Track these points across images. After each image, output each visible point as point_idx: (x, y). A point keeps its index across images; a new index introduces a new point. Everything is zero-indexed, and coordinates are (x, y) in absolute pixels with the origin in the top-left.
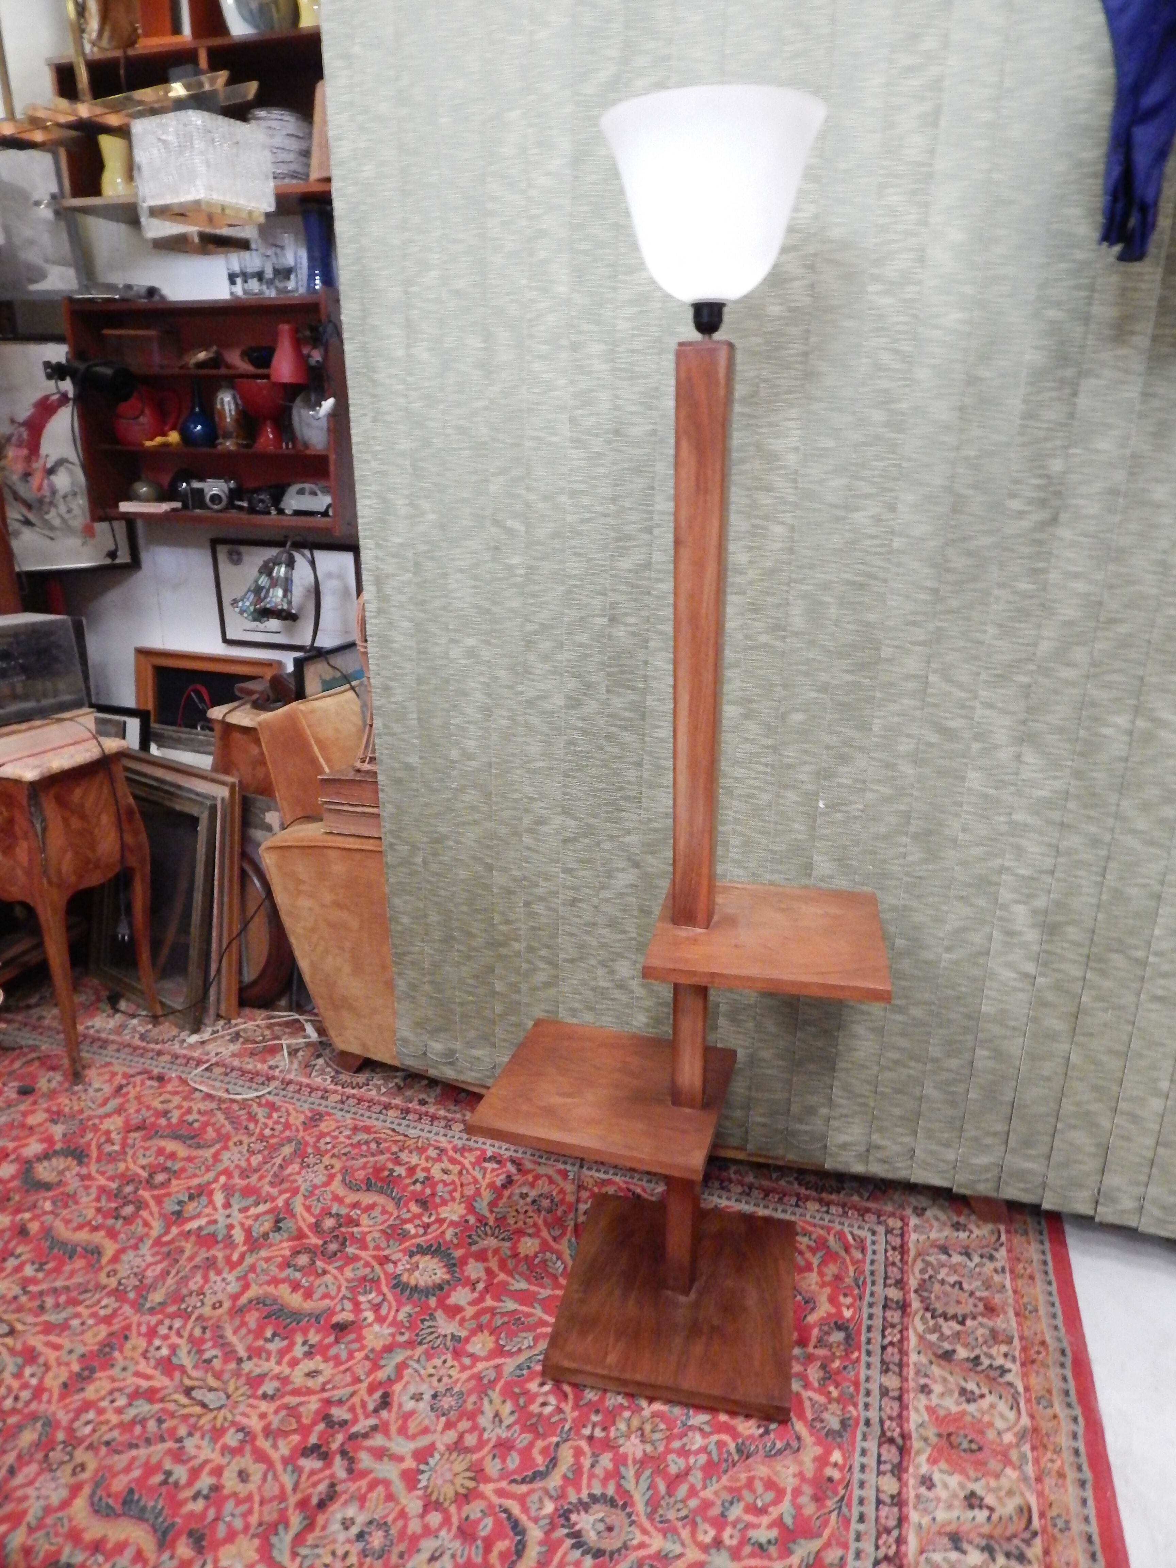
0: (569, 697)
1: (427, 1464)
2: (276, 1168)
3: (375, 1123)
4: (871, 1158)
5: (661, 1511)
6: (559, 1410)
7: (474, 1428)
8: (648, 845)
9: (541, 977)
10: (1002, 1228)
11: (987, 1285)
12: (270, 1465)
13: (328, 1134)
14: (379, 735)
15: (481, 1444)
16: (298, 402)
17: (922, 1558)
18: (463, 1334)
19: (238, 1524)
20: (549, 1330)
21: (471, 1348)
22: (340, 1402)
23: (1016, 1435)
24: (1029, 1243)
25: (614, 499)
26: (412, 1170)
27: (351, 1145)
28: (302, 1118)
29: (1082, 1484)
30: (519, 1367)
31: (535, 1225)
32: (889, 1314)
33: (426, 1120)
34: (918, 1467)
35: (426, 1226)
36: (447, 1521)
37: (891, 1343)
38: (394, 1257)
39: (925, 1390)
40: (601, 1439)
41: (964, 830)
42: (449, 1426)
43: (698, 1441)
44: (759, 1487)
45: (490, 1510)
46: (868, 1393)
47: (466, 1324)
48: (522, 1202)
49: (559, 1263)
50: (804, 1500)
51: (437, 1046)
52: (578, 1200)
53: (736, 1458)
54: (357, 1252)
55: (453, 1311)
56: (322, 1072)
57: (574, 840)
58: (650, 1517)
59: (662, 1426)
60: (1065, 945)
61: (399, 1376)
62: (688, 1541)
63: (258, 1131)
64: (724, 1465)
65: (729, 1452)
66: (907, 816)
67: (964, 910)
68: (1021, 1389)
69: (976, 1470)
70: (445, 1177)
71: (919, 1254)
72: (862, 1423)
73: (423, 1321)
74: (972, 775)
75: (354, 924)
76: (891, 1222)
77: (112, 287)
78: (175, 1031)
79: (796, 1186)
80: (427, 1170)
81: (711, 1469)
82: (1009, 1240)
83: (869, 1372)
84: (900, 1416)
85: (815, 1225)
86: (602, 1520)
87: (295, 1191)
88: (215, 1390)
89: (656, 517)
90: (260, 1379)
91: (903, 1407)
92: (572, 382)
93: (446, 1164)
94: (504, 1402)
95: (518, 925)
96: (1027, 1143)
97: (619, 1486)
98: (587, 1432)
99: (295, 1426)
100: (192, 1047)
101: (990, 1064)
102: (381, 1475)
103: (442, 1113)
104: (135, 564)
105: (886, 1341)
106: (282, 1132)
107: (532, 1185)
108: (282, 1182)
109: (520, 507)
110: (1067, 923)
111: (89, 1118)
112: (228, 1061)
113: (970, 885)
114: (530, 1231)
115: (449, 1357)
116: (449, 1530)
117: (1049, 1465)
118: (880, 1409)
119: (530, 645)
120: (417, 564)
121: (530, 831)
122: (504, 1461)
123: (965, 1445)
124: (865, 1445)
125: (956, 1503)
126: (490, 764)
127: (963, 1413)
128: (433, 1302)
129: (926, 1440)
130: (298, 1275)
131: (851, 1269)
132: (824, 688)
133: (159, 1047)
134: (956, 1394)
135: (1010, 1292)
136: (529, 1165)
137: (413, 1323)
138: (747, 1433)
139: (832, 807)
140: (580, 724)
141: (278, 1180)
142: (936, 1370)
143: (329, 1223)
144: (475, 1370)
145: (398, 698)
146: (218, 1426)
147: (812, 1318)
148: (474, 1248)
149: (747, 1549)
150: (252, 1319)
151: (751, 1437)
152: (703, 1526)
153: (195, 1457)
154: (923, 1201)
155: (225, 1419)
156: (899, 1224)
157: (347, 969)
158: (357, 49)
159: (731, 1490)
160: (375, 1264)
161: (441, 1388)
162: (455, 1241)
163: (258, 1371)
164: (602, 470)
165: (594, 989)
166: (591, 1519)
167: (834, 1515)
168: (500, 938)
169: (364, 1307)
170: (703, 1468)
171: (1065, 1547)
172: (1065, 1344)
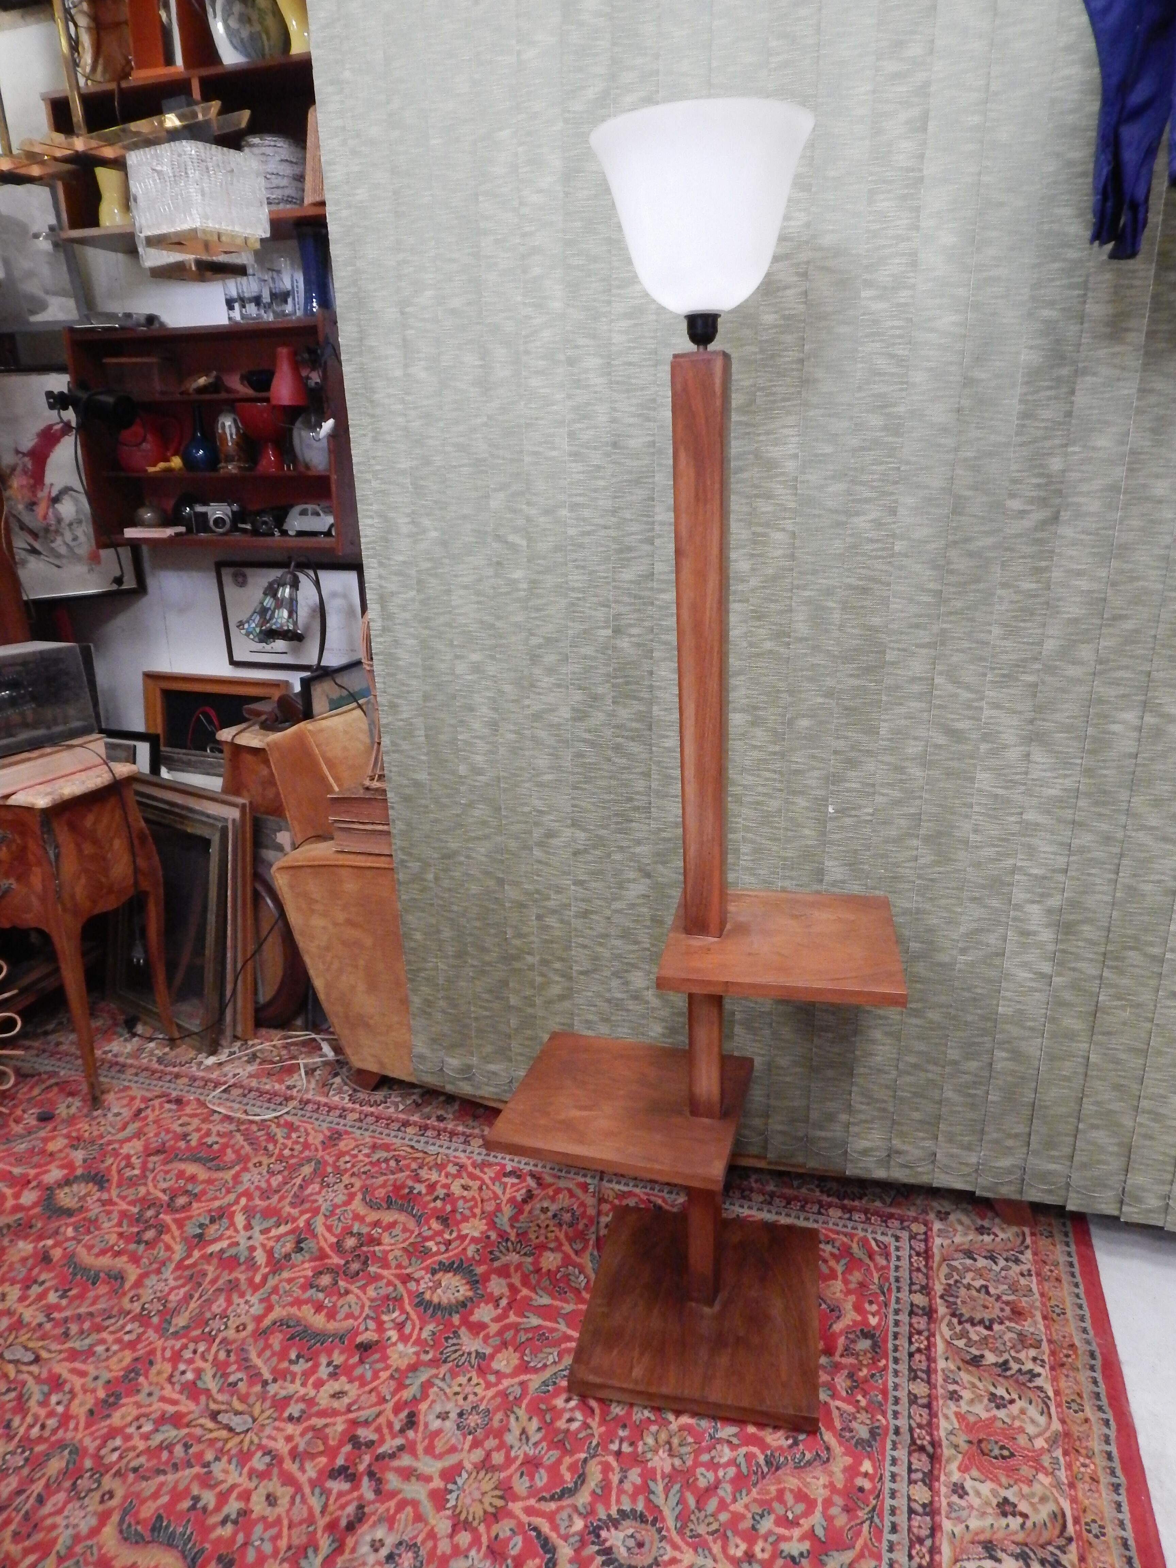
0: (574, 709)
1: (455, 1483)
2: (296, 1188)
3: (394, 1140)
4: (892, 1163)
5: (691, 1526)
6: (586, 1426)
7: (502, 1446)
8: (658, 854)
9: (555, 990)
10: (1027, 1230)
11: (1014, 1288)
12: (298, 1489)
13: (347, 1153)
14: (387, 753)
15: (509, 1461)
16: (298, 424)
18: (488, 1351)
19: (268, 1548)
20: (573, 1345)
21: (495, 1365)
22: (366, 1423)
23: (1046, 1441)
24: (1054, 1245)
25: (614, 512)
26: (432, 1187)
27: (371, 1163)
28: (321, 1137)
29: (1116, 1488)
30: (545, 1384)
31: (557, 1239)
32: (915, 1320)
33: (445, 1136)
34: (949, 1475)
35: (448, 1243)
36: (476, 1541)
37: (919, 1350)
38: (416, 1275)
39: (954, 1396)
40: (630, 1454)
41: (976, 831)
42: (476, 1444)
43: (726, 1454)
44: (789, 1498)
45: (519, 1529)
46: (897, 1401)
47: (490, 1341)
48: (542, 1217)
49: (582, 1277)
50: (834, 1511)
51: (454, 1062)
52: (599, 1213)
53: (766, 1470)
54: (379, 1271)
55: (478, 1328)
56: (340, 1091)
57: (585, 851)
58: (680, 1532)
59: (690, 1440)
61: (425, 1396)
62: (720, 1556)
63: (277, 1151)
64: (754, 1478)
65: (758, 1465)
66: (917, 818)
67: (978, 912)
68: (1051, 1394)
69: (1008, 1476)
70: (465, 1193)
71: (944, 1259)
72: (891, 1431)
73: (447, 1339)
74: (981, 775)
75: (369, 942)
76: (915, 1227)
77: (112, 316)
78: (192, 1053)
79: (818, 1193)
80: (447, 1186)
81: (740, 1482)
82: (1034, 1242)
83: (897, 1380)
84: (930, 1424)
85: (838, 1233)
86: (632, 1536)
87: (316, 1211)
88: (241, 1413)
89: (657, 527)
90: (287, 1400)
91: (933, 1415)
92: (570, 397)
93: (465, 1180)
94: (530, 1419)
95: (532, 938)
96: (1049, 1144)
97: (648, 1501)
98: (614, 1447)
99: (322, 1448)
100: (209, 1068)
101: (1010, 1065)
102: (409, 1496)
103: (460, 1129)
104: (141, 589)
105: (913, 1348)
106: (302, 1152)
107: (553, 1199)
108: (302, 1202)
109: (521, 522)
110: (1082, 922)
111: (110, 1143)
112: (245, 1082)
113: (983, 887)
114: (552, 1245)
115: (474, 1374)
116: (479, 1551)
117: (1082, 1469)
118: (910, 1417)
119: (534, 659)
120: (420, 582)
121: (540, 844)
122: (532, 1479)
123: (996, 1452)
124: (896, 1453)
125: (989, 1510)
126: (498, 779)
127: (995, 1418)
128: (456, 1319)
129: (956, 1447)
130: (321, 1296)
131: (876, 1275)
132: (829, 694)
133: (176, 1069)
134: (986, 1401)
135: (1037, 1296)
136: (548, 1179)
137: (436, 1341)
138: (775, 1444)
139: (842, 811)
140: (587, 736)
141: (299, 1201)
142: (965, 1377)
143: (350, 1242)
144: (501, 1387)
145: (405, 716)
146: (245, 1449)
147: (838, 1327)
148: (496, 1264)
150: (276, 1341)
151: (780, 1448)
152: (734, 1540)
153: (222, 1482)
154: (947, 1206)
155: (252, 1442)
156: (923, 1229)
157: (361, 987)
158: (347, 75)
159: (761, 1502)
160: (397, 1282)
161: (467, 1406)
162: (477, 1258)
163: (283, 1393)
164: (602, 483)
165: (609, 1001)
166: (621, 1535)
167: (866, 1526)
168: (514, 952)
169: (387, 1326)
170: (733, 1481)
171: (1101, 1553)
172: (1094, 1347)
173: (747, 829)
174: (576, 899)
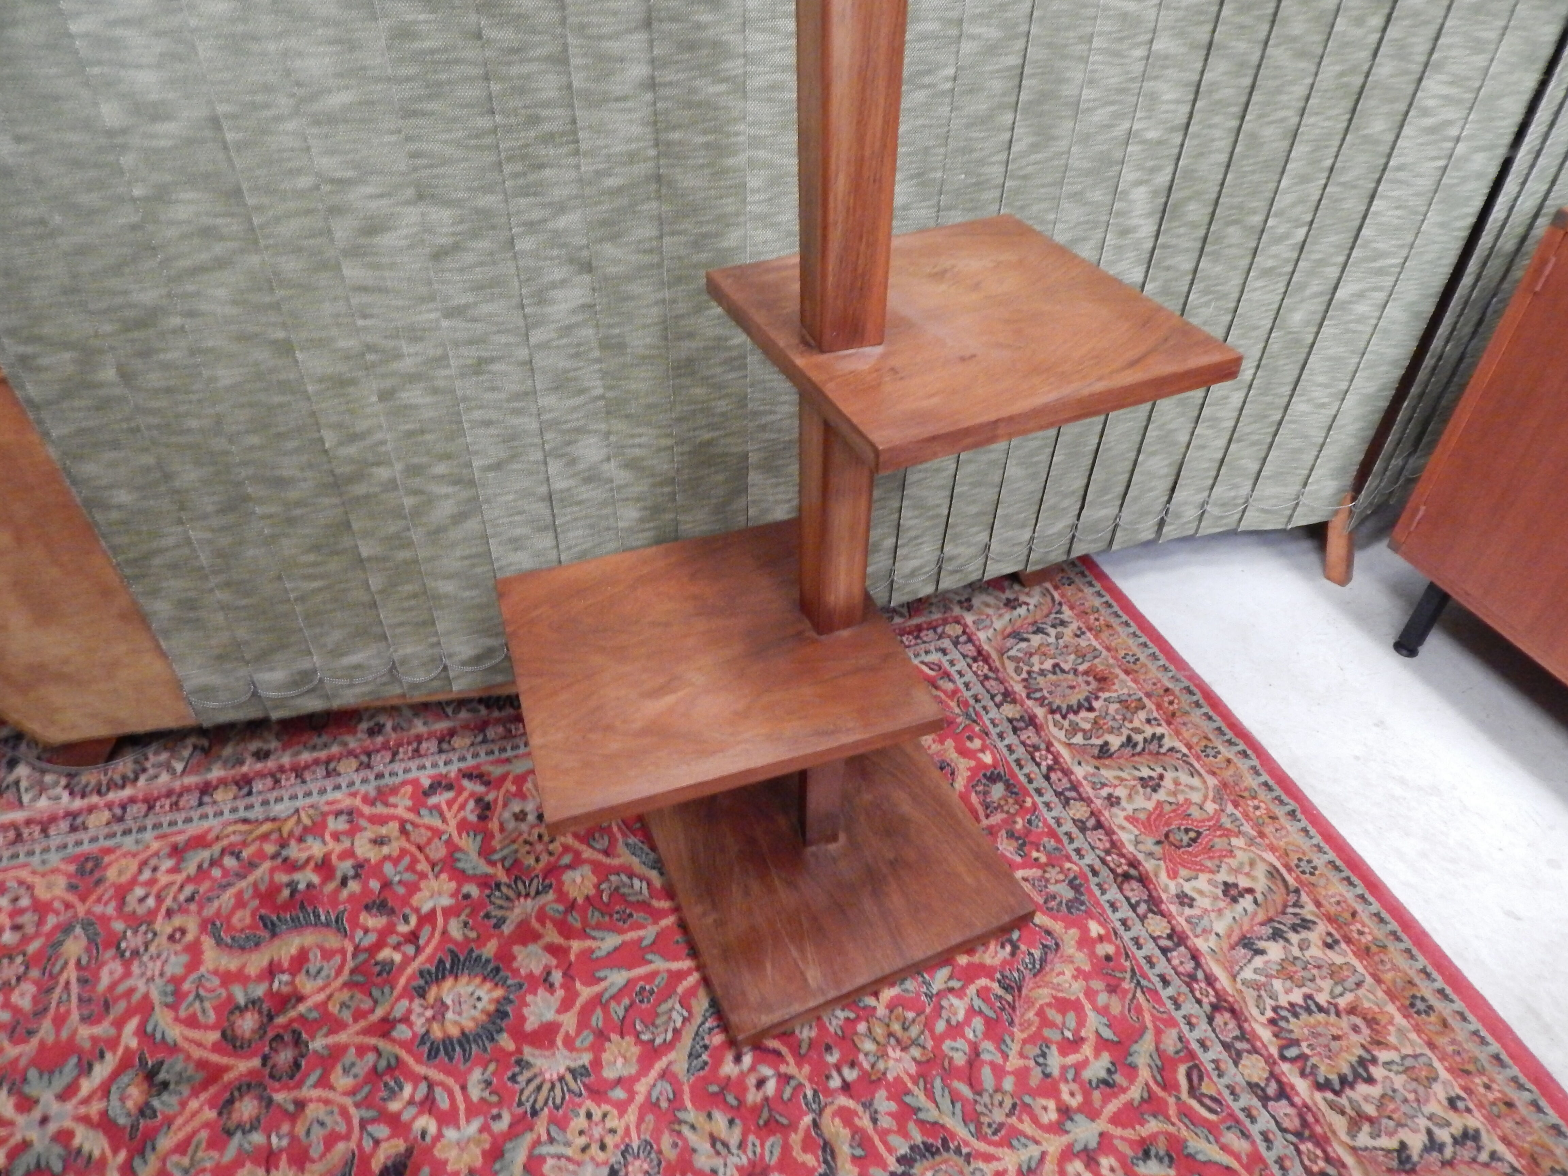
2: (75, 988)
3: (206, 824)
5: (985, 1120)
6: (785, 1079)
9: (444, 510)
10: (1048, 585)
11: (1081, 655)
13: (133, 882)
17: (1239, 985)
18: (586, 1059)
20: (692, 980)
21: (609, 1074)
23: (1214, 801)
24: (1081, 591)
26: (325, 867)
27: (189, 879)
28: (61, 882)
29: (1293, 815)
30: (693, 1055)
31: (566, 849)
32: (1023, 737)
33: (289, 781)
34: (1166, 890)
35: (413, 937)
37: (1050, 769)
38: (397, 1013)
39: (1113, 801)
40: (860, 1079)
41: (1091, 83)
43: (958, 1007)
44: (1053, 1015)
46: (1070, 838)
47: (578, 1043)
48: (524, 827)
49: (636, 883)
50: (1102, 999)
51: (274, 676)
53: (1009, 998)
54: (332, 1040)
55: (546, 1036)
56: (42, 789)
58: (979, 1135)
59: (910, 1015)
60: (1182, 230)
62: (1038, 1134)
64: (1005, 1016)
65: (1000, 998)
68: (1185, 750)
69: (1211, 858)
70: (386, 850)
71: (1001, 653)
72: (1090, 875)
73: (513, 1078)
76: (950, 630)
80: (349, 854)
81: (995, 1031)
82: (1063, 596)
83: (1054, 813)
87: (145, 1007)
91: (1109, 833)
93: (371, 832)
94: (709, 1116)
95: (379, 436)
97: (921, 1123)
98: (835, 1082)
103: (306, 757)
105: (1044, 769)
106: (41, 922)
108: (107, 1006)
110: (1189, 198)
113: (1087, 173)
114: (567, 859)
115: (589, 1104)
117: (1258, 813)
118: (1093, 848)
123: (1186, 839)
124: (1108, 896)
125: (1222, 904)
126: (214, 122)
127: (1159, 804)
128: (506, 1042)
129: (1151, 854)
130: (258, 1138)
134: (1139, 787)
135: (1105, 653)
136: (497, 771)
137: (501, 1091)
138: (997, 961)
141: (98, 1007)
142: (1108, 774)
143: (247, 1024)
144: (640, 1099)
147: (960, 785)
148: (507, 929)
149: (1096, 1095)
151: (1004, 962)
152: (1037, 1104)
156: (959, 629)
157: (18, 620)
159: (1031, 1040)
160: (373, 1041)
161: (614, 1157)
162: (473, 935)
165: (546, 498)
167: (1139, 994)
168: (348, 469)
169: (406, 1116)
170: (987, 1035)
171: (1325, 888)
172: (1187, 683)
173: (756, 142)
174: (456, 344)
